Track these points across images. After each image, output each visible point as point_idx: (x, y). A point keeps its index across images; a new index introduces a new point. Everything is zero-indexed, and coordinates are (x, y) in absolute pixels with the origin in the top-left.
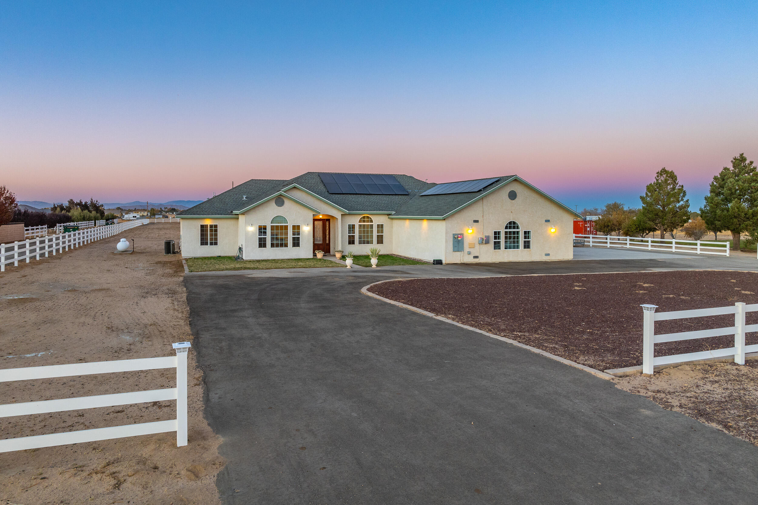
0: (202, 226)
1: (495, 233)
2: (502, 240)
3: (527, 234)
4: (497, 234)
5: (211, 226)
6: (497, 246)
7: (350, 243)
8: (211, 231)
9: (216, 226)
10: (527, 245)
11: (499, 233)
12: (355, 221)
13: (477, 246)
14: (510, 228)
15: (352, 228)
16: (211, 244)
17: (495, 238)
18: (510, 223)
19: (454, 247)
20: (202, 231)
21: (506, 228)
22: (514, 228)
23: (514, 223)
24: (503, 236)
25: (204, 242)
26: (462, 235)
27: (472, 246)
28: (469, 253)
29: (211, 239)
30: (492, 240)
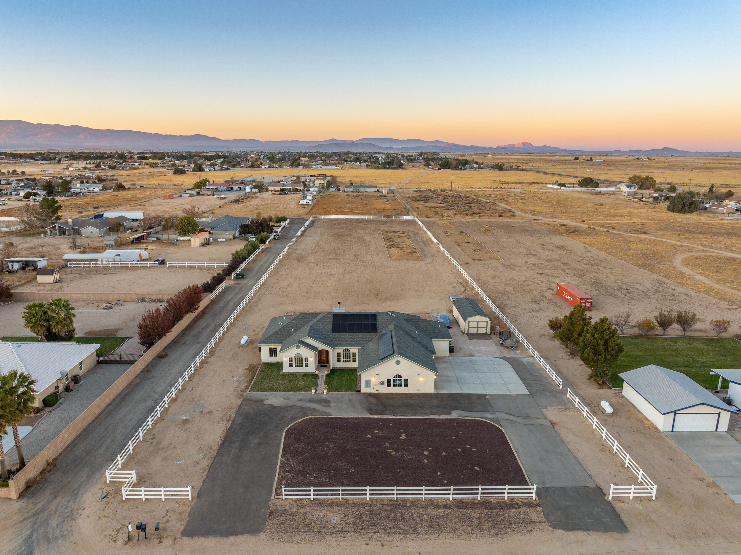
0: (270, 348)
1: (388, 380)
2: (392, 383)
3: (407, 380)
4: (389, 381)
5: (274, 348)
6: (389, 385)
7: (338, 361)
8: (274, 350)
9: (276, 348)
10: (406, 385)
11: (390, 380)
12: (341, 350)
13: (378, 385)
14: (396, 377)
15: (339, 354)
16: (274, 356)
17: (388, 382)
18: (397, 375)
19: (365, 386)
20: (270, 350)
21: (394, 377)
22: (399, 377)
23: (399, 375)
24: (392, 381)
25: (271, 355)
26: (370, 380)
27: (375, 385)
28: (373, 388)
29: (274, 354)
30: (386, 383)
